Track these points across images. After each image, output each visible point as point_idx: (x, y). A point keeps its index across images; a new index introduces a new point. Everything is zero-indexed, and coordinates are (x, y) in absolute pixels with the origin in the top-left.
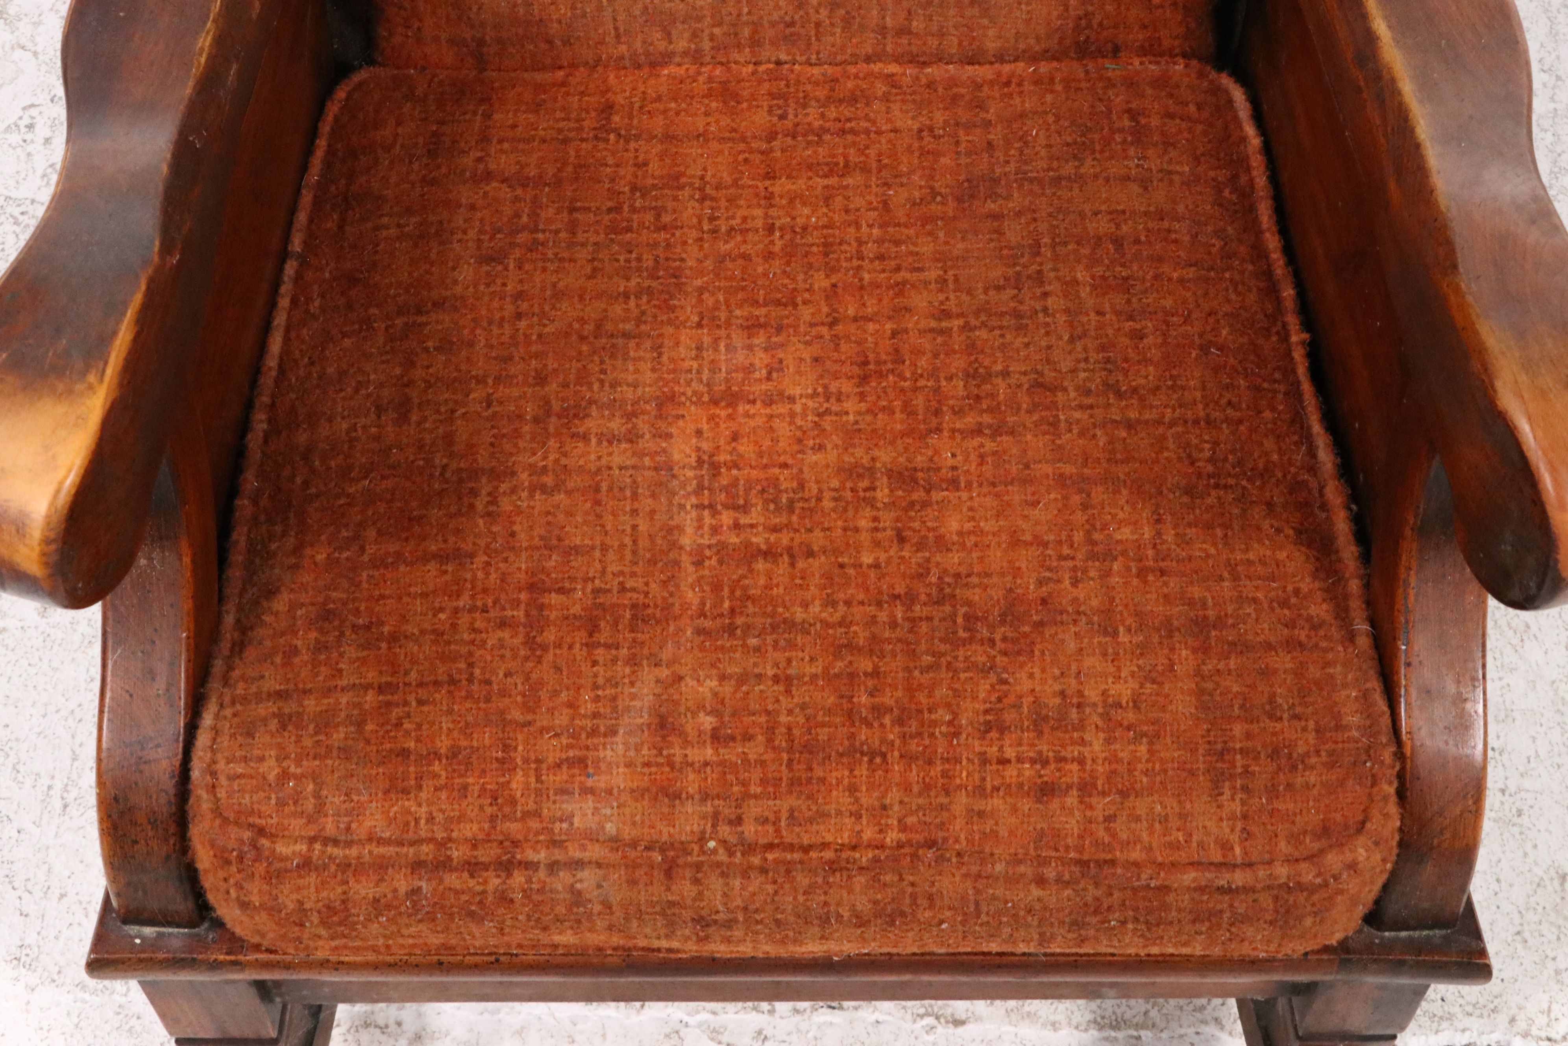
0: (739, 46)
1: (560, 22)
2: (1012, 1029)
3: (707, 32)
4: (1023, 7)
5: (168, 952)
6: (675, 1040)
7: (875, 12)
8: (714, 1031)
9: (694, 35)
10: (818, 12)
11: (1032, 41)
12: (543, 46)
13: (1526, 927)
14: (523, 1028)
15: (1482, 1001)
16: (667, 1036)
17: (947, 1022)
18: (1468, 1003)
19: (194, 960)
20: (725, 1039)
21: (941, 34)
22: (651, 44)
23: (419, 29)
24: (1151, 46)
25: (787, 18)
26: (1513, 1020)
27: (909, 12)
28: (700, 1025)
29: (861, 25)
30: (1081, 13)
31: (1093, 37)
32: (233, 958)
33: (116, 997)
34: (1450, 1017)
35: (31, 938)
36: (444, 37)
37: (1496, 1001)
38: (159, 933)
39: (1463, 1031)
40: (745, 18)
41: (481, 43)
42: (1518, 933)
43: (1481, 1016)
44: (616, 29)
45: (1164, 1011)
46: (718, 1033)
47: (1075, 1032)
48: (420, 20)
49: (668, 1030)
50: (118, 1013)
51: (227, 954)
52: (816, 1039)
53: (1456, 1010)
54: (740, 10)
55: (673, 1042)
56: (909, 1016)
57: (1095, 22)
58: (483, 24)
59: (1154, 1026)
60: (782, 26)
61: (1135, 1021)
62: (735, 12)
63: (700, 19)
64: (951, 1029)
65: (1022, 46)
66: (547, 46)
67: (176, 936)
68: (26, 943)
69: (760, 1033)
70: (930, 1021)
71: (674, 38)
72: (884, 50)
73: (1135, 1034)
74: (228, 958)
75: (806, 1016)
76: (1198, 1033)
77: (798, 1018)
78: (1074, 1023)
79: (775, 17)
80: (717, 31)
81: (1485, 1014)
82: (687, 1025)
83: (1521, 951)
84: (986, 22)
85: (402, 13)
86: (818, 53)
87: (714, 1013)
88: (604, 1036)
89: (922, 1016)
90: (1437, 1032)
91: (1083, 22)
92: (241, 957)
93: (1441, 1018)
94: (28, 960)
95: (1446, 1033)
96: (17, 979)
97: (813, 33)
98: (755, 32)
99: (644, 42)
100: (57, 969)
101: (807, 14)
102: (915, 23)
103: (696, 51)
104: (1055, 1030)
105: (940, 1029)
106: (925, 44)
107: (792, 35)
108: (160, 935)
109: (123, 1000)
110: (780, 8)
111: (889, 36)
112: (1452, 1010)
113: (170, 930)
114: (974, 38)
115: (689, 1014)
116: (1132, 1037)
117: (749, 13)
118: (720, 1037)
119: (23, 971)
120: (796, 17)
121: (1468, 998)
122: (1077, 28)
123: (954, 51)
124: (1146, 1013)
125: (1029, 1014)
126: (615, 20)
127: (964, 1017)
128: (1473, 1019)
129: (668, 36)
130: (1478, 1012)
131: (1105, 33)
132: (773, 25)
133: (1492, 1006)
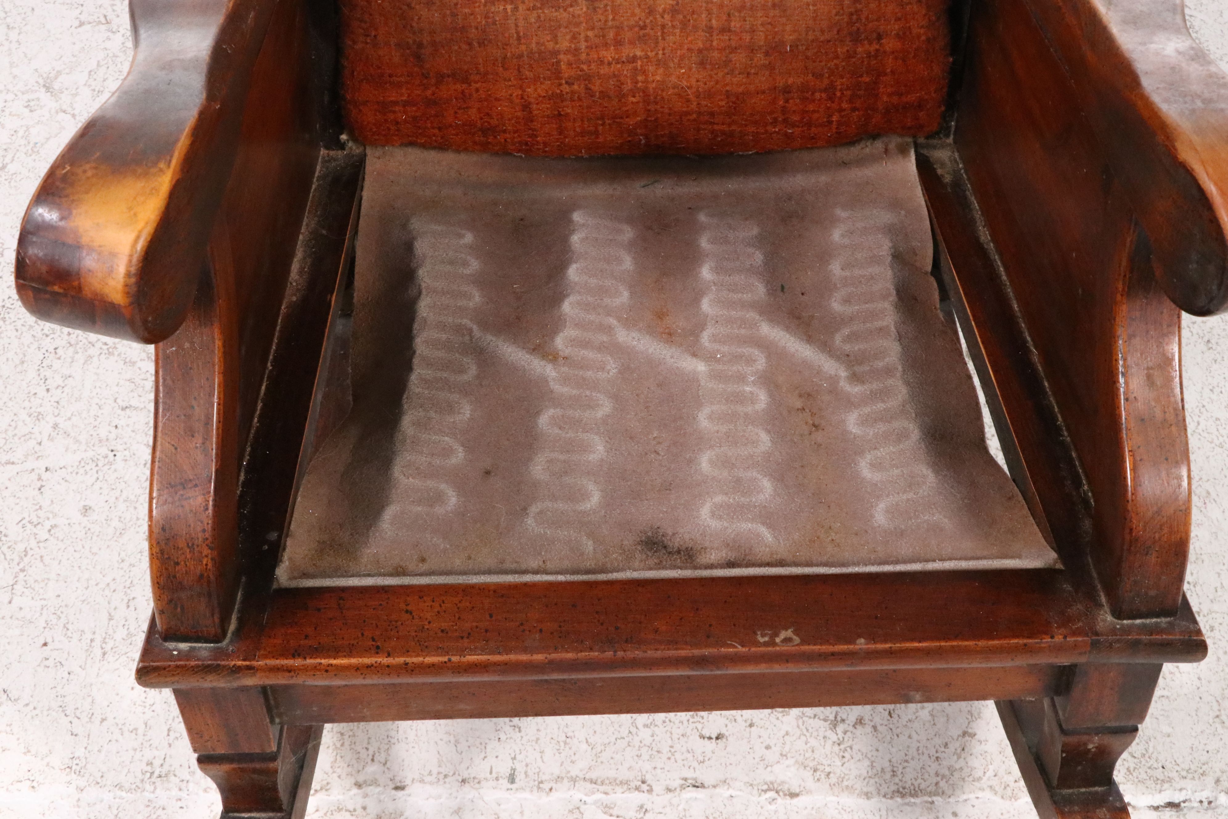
0: (606, 45)
1: (477, 28)
2: (834, 799)
3: (582, 36)
4: (811, 7)
5: (198, 660)
6: (577, 814)
7: (703, 16)
8: (606, 806)
9: (574, 37)
10: (663, 17)
11: (818, 33)
12: (464, 47)
13: (1223, 712)
14: (459, 809)
15: (1193, 767)
16: (571, 811)
17: (785, 795)
18: (1183, 769)
19: (218, 665)
20: (615, 812)
21: (753, 31)
22: (543, 44)
23: (375, 36)
24: (904, 33)
25: (641, 23)
26: (1218, 781)
27: (729, 15)
28: (595, 802)
29: (694, 27)
30: (852, 10)
31: (862, 29)
32: (248, 663)
33: (146, 794)
34: (1170, 780)
35: (80, 752)
36: (393, 41)
37: (1204, 768)
38: (191, 647)
39: (1181, 790)
40: (610, 23)
41: (420, 45)
42: (1217, 716)
43: (1193, 778)
44: (518, 33)
45: (951, 782)
46: (610, 808)
47: (884, 800)
48: (376, 29)
49: (571, 807)
50: (148, 806)
51: (244, 660)
52: (685, 810)
53: (1174, 774)
54: (607, 16)
55: (575, 816)
56: (755, 792)
57: (863, 17)
58: (421, 30)
59: (943, 793)
60: (637, 29)
61: (929, 790)
62: (603, 18)
63: (578, 25)
64: (788, 800)
65: (811, 38)
66: (467, 47)
67: (205, 649)
68: (76, 755)
69: (641, 807)
70: (772, 794)
71: (560, 39)
72: (711, 45)
73: (930, 799)
74: (245, 663)
75: (676, 793)
76: (977, 798)
77: (670, 795)
78: (882, 792)
79: (632, 22)
80: (590, 33)
81: (1196, 776)
82: (585, 803)
83: (1220, 730)
84: (784, 20)
85: (363, 25)
86: (663, 49)
87: (606, 793)
88: (522, 813)
89: (765, 791)
90: (1160, 791)
91: (855, 17)
92: (255, 663)
93: (1163, 781)
94: (78, 768)
95: (1168, 792)
96: (69, 783)
97: (659, 34)
98: (617, 34)
99: (537, 43)
100: (100, 774)
101: (655, 19)
102: (733, 24)
103: (575, 50)
104: (868, 798)
105: (780, 801)
106: (741, 39)
107: (644, 36)
108: (192, 649)
109: (152, 796)
110: (635, 15)
111: (715, 34)
112: (1171, 775)
113: (200, 645)
114: (776, 33)
115: (586, 795)
116: (926, 802)
117: (613, 19)
118: (611, 811)
119: (74, 776)
120: (648, 21)
121: (1182, 766)
122: (851, 23)
123: (762, 43)
124: (937, 784)
125: (847, 787)
126: (517, 26)
127: (797, 791)
128: (1187, 781)
129: (555, 39)
130: (1190, 776)
131: (871, 25)
132: (631, 28)
133: (1201, 771)
